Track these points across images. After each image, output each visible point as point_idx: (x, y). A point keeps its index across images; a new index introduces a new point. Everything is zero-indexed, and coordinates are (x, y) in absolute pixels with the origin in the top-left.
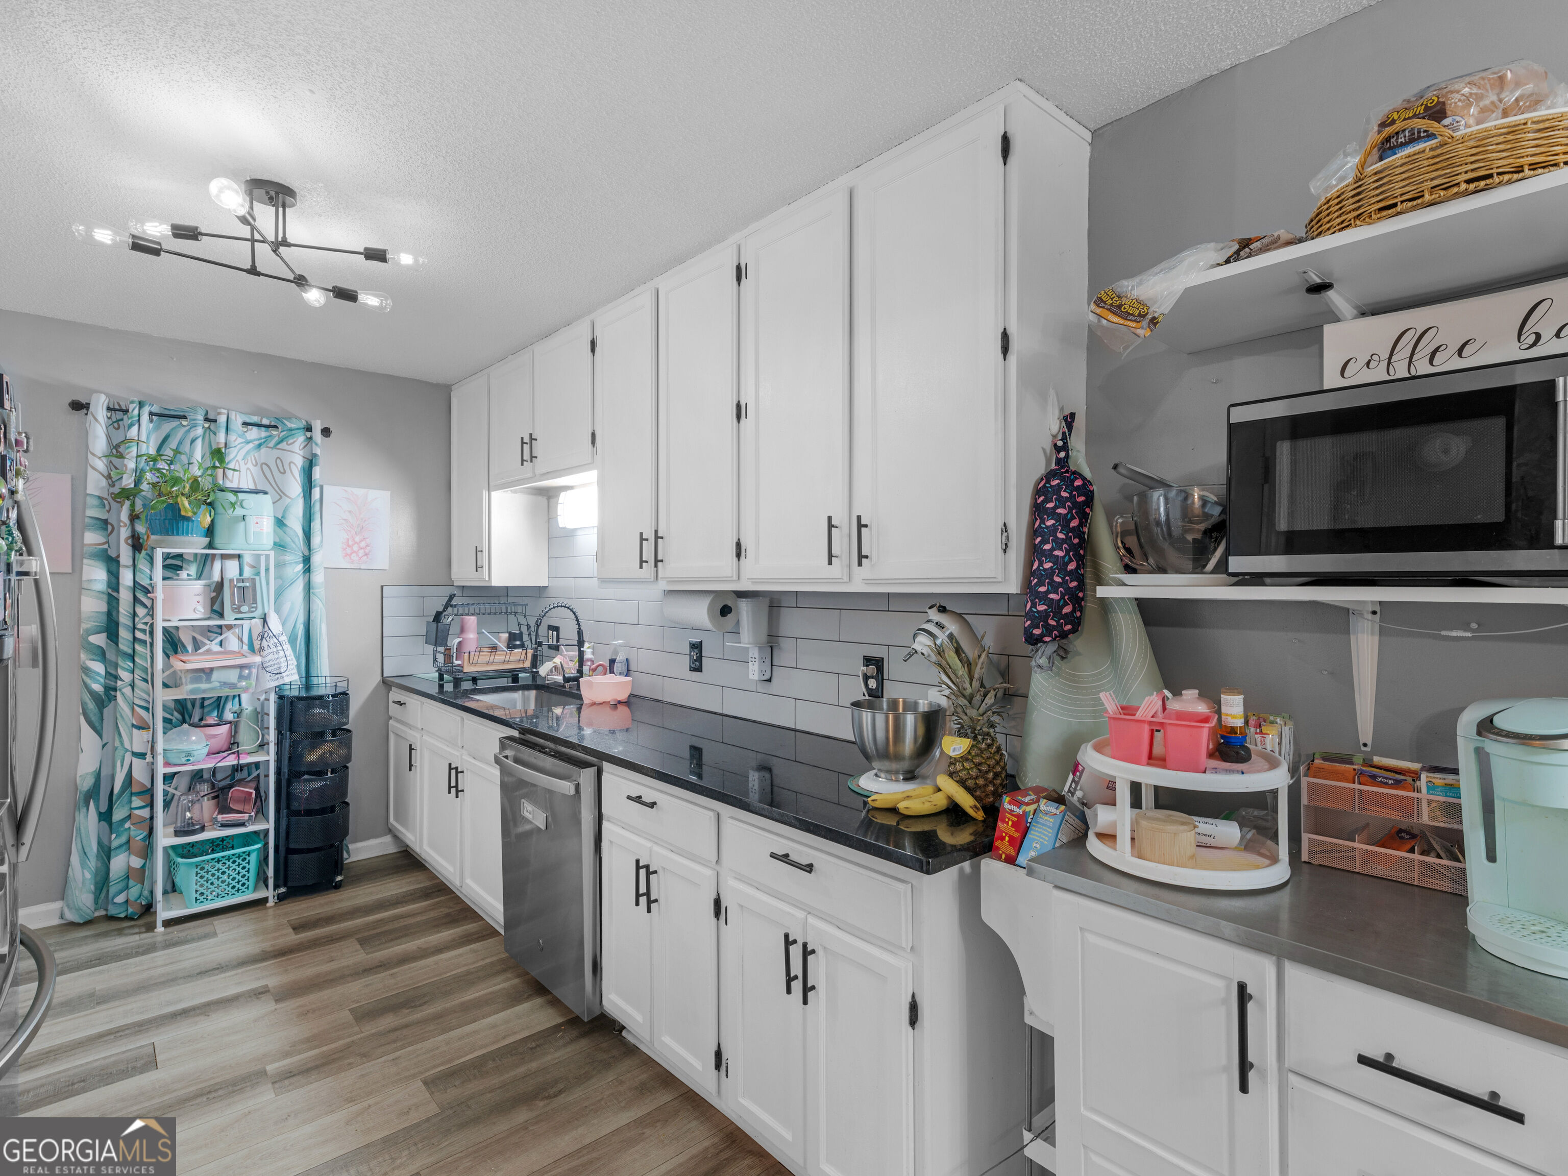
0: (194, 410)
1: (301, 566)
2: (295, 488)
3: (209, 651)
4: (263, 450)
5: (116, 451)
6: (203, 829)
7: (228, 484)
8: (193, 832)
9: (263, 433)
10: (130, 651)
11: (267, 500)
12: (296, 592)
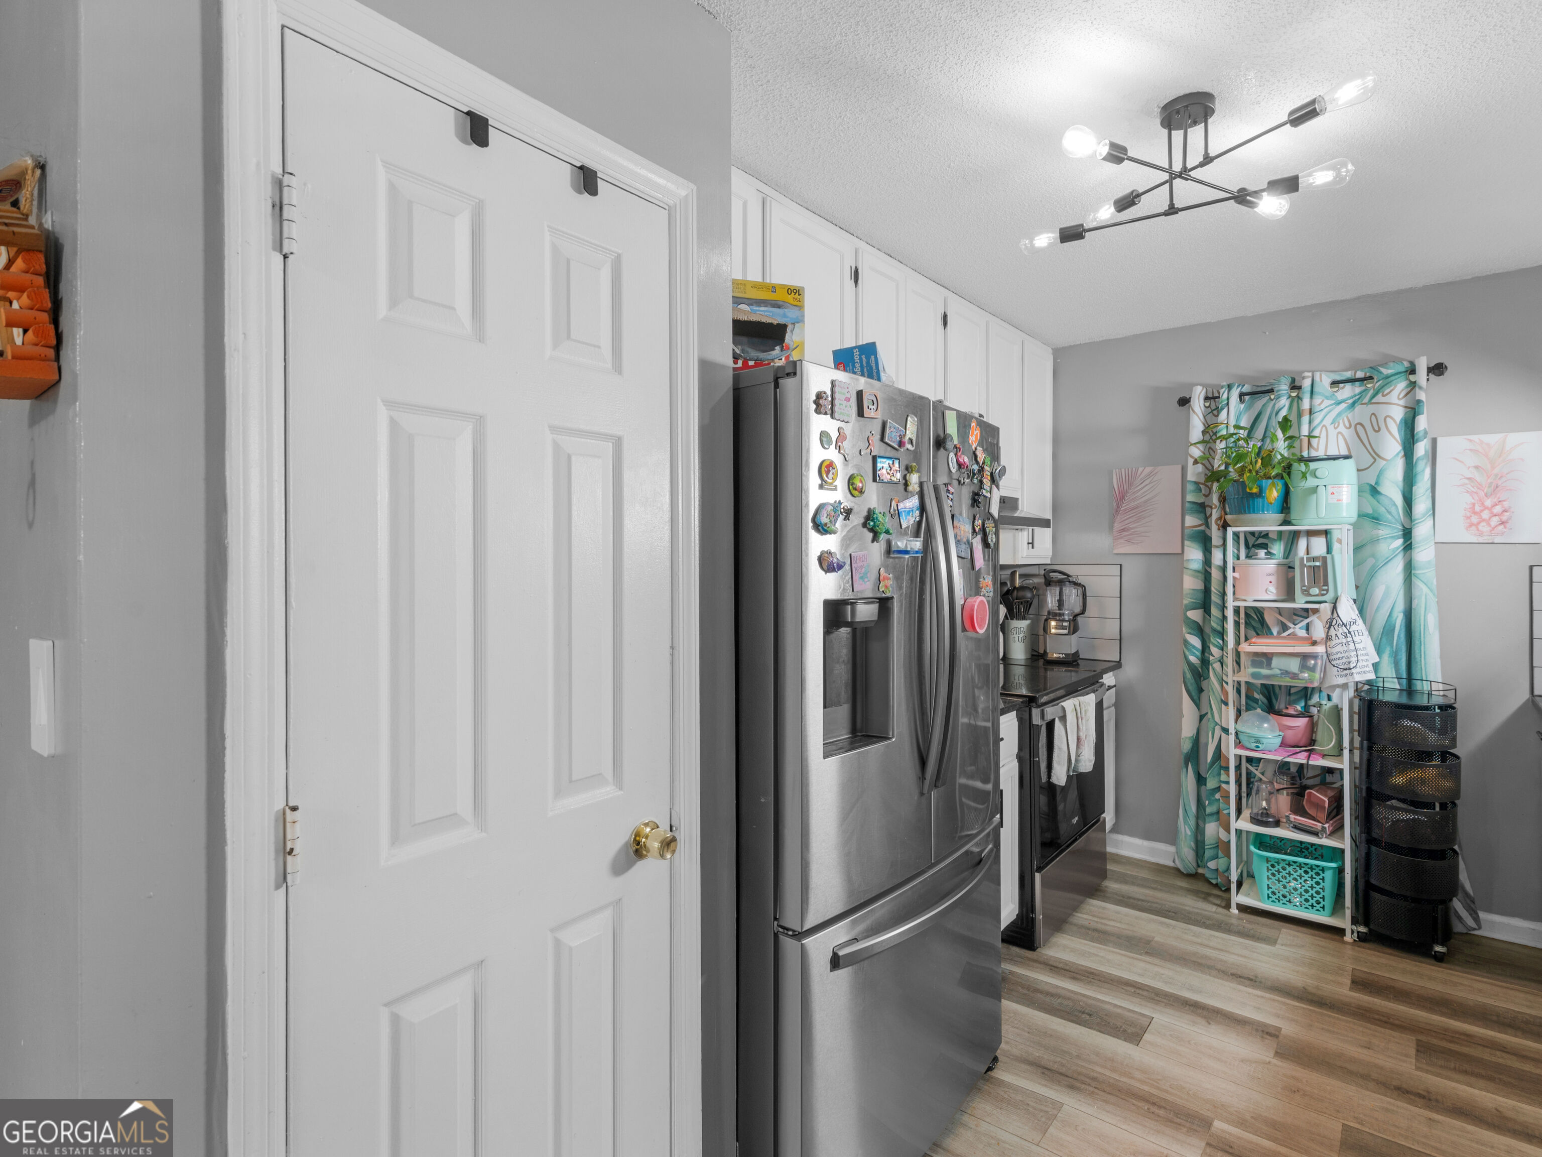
0: (1281, 380)
1: (1401, 541)
2: (1391, 446)
3: (1293, 636)
4: (1358, 408)
5: (1211, 434)
6: (1277, 824)
7: (1314, 454)
8: (1267, 824)
9: (1358, 389)
10: (1219, 628)
11: (1350, 463)
12: (1394, 572)
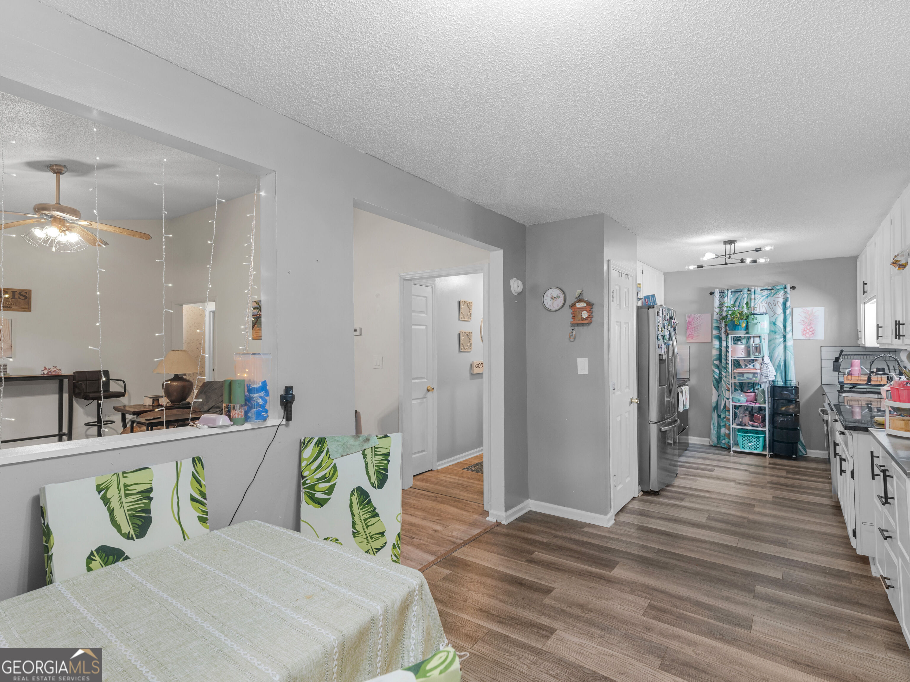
0: (744, 288)
1: (783, 339)
2: (780, 310)
3: (749, 368)
4: (769, 298)
5: (721, 304)
6: (745, 425)
7: (755, 312)
8: (742, 425)
9: (769, 292)
10: (725, 366)
11: (767, 316)
12: (781, 348)
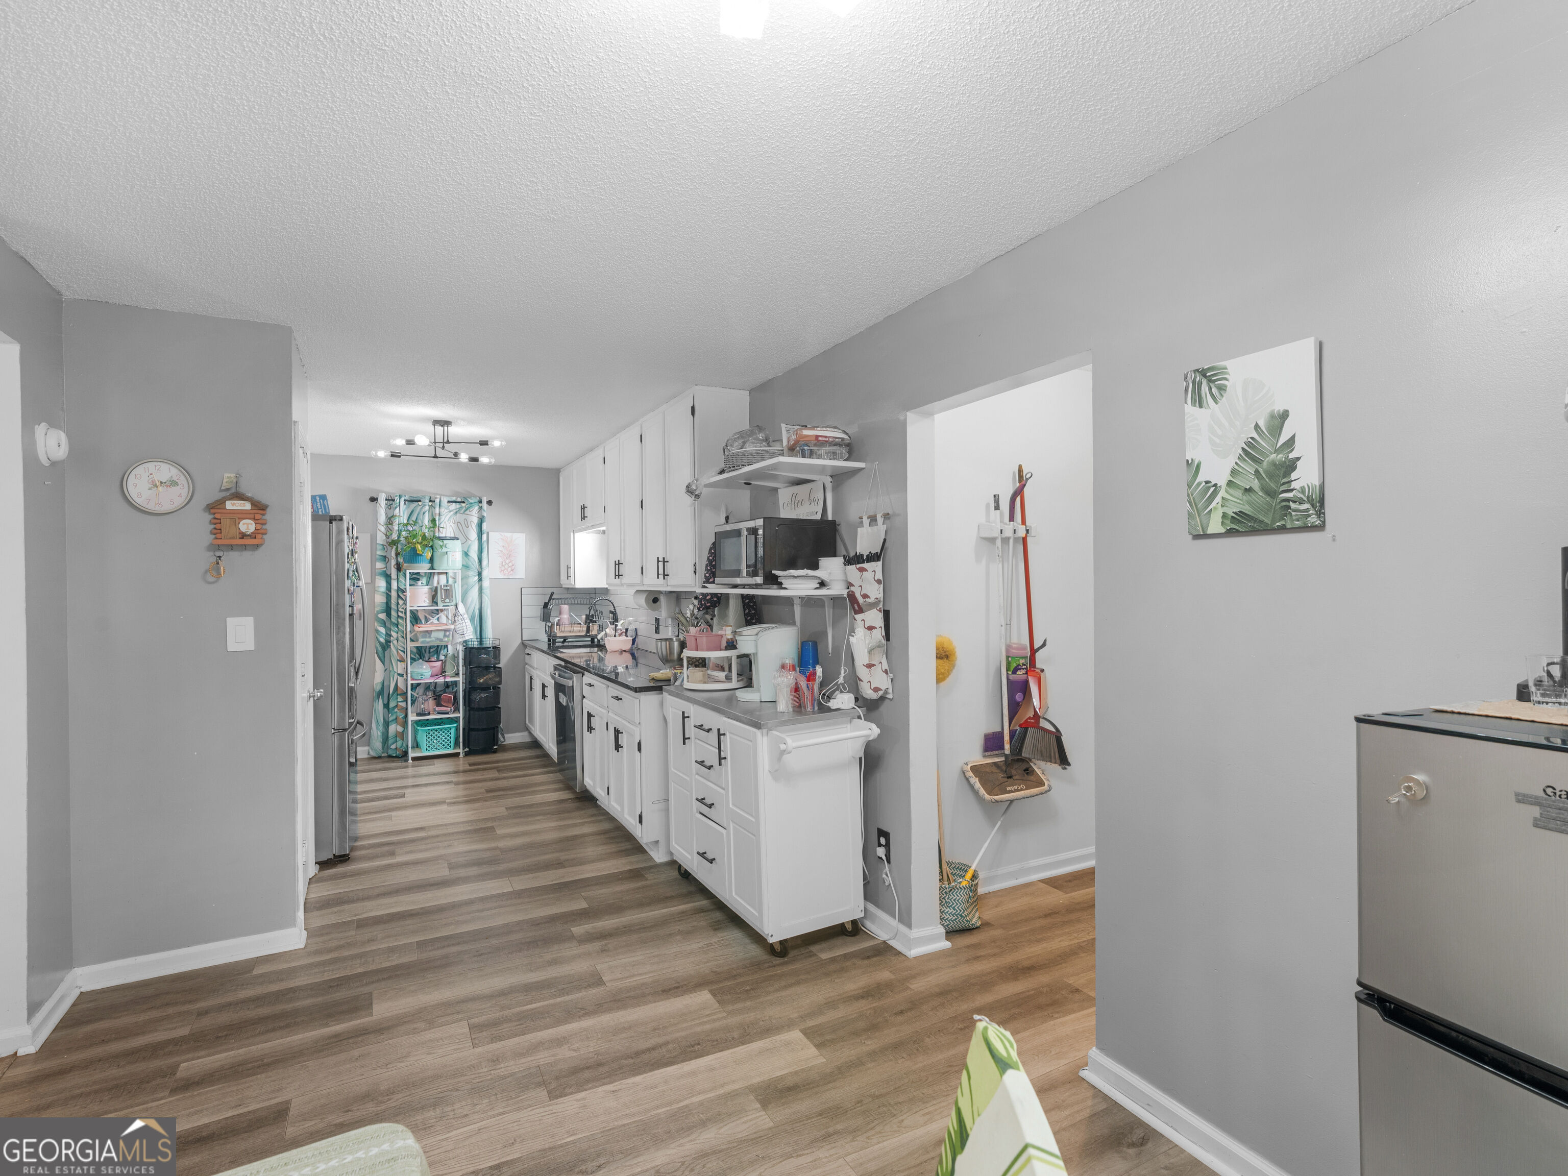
0: (424, 497)
1: (477, 577)
2: (473, 535)
3: (432, 623)
4: (458, 515)
5: (390, 520)
6: (429, 714)
7: (441, 535)
8: (425, 715)
9: (458, 506)
10: (396, 622)
11: (458, 542)
12: (475, 592)
